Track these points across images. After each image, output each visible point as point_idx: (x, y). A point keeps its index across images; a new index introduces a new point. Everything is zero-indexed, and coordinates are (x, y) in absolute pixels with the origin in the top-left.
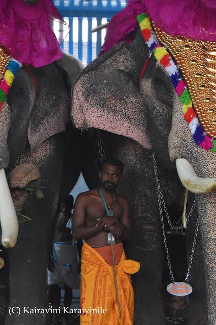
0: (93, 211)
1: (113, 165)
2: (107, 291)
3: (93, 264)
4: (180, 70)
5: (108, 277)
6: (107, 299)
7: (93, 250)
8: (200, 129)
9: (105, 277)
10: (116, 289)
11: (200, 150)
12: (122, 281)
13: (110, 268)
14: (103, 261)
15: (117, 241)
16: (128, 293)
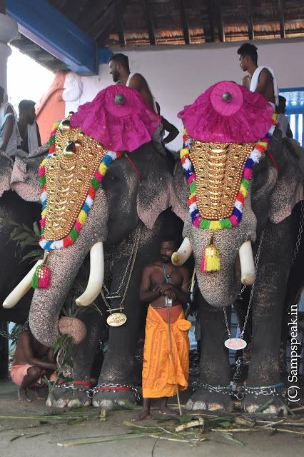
0: (157, 279)
1: (166, 241)
2: (163, 344)
3: (153, 321)
4: (192, 167)
5: (164, 332)
6: (163, 350)
7: (154, 310)
8: (196, 211)
9: (161, 332)
10: (171, 343)
11: (194, 228)
12: (177, 336)
13: (166, 325)
14: (161, 319)
15: (174, 304)
16: (181, 347)
